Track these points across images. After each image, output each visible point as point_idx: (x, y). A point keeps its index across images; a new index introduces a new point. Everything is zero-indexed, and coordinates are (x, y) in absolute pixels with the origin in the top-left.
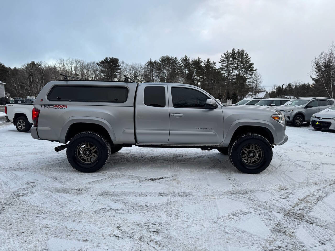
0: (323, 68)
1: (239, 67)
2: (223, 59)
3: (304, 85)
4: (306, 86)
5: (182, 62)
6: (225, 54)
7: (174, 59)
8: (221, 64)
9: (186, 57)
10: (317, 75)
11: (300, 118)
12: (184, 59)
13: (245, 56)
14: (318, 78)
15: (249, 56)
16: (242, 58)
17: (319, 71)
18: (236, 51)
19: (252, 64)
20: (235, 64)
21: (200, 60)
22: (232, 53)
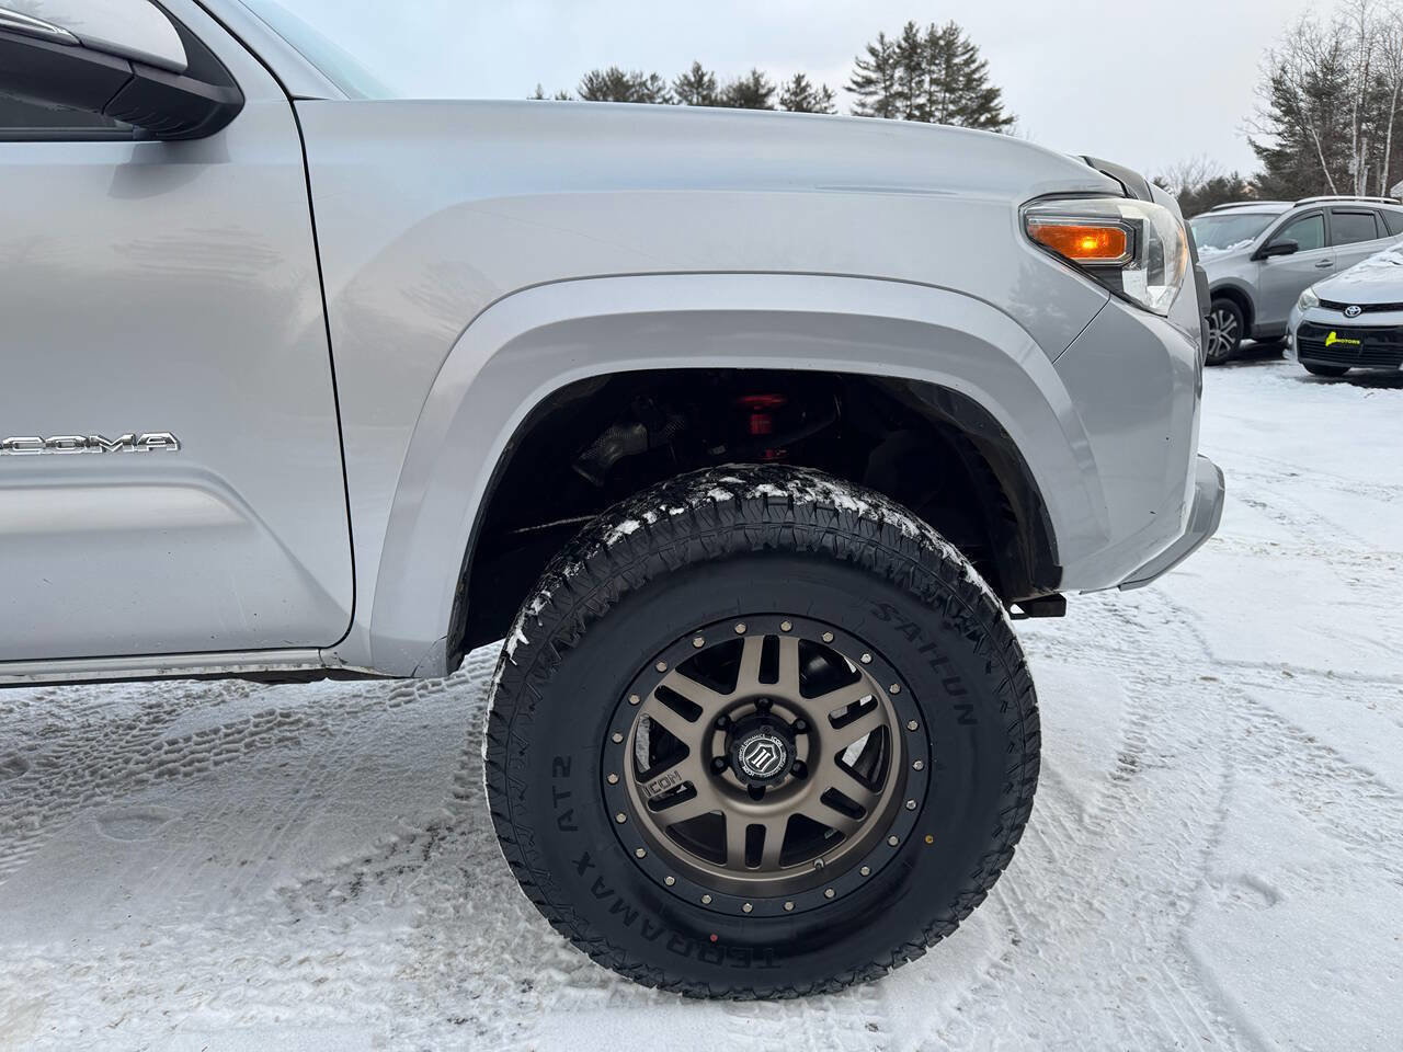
0: (1304, 97)
1: (937, 109)
2: (866, 73)
3: (1221, 182)
4: (1226, 189)
5: (680, 94)
6: (873, 52)
7: (644, 84)
8: (856, 97)
9: (697, 70)
10: (1279, 134)
11: (1225, 319)
12: (689, 81)
13: (964, 54)
14: (1281, 145)
15: (980, 58)
16: (949, 66)
17: (1286, 113)
18: (922, 36)
19: (992, 94)
20: (919, 95)
21: (763, 83)
22: (904, 44)
